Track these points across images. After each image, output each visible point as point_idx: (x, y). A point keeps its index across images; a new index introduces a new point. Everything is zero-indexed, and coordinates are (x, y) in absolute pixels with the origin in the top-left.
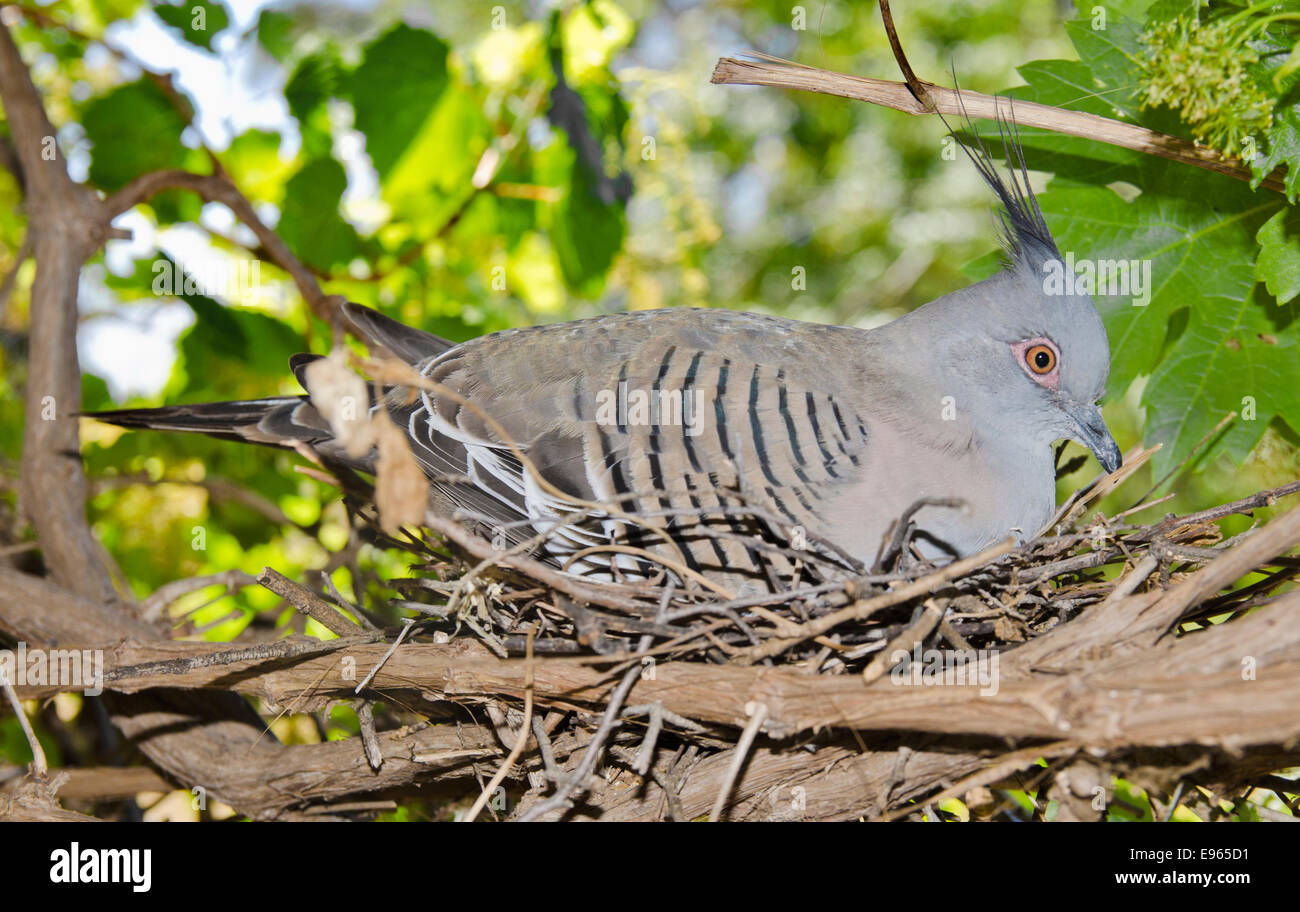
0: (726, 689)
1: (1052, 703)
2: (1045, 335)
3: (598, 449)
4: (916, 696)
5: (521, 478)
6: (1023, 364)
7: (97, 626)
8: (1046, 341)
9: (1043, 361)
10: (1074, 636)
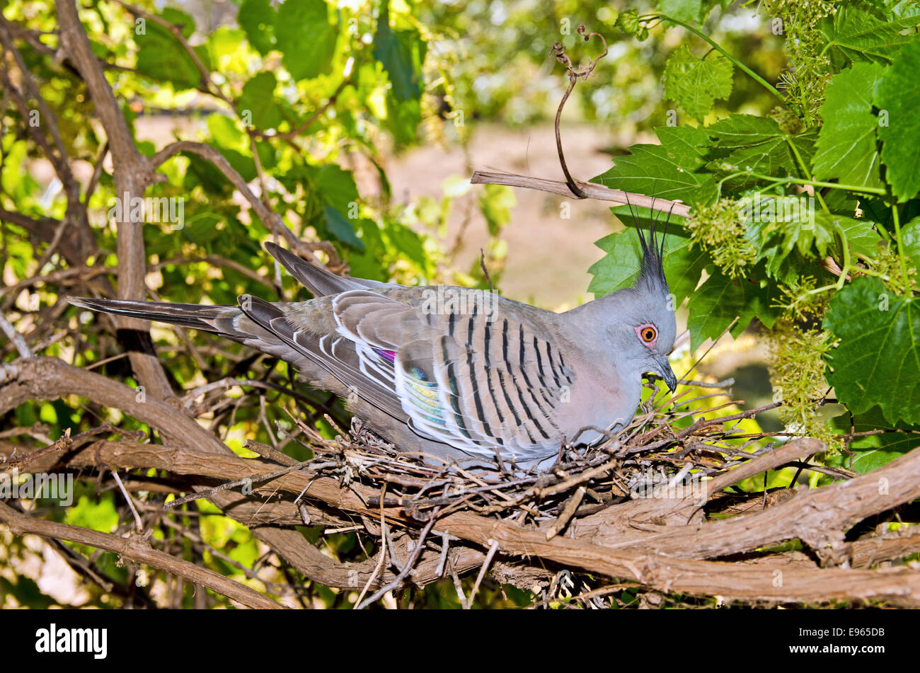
0: (478, 530)
1: (639, 568)
2: (652, 323)
3: (441, 356)
4: (571, 551)
5: (393, 371)
6: (639, 336)
7: (162, 416)
8: (652, 326)
9: (649, 335)
10: (651, 507)
